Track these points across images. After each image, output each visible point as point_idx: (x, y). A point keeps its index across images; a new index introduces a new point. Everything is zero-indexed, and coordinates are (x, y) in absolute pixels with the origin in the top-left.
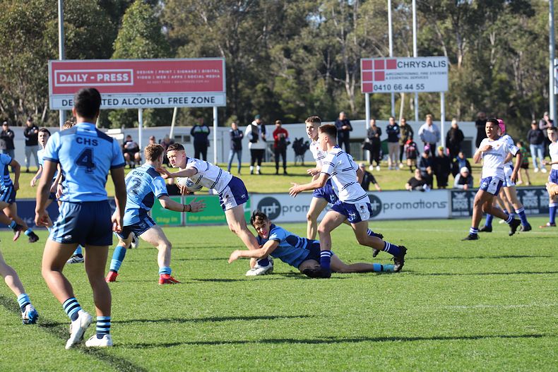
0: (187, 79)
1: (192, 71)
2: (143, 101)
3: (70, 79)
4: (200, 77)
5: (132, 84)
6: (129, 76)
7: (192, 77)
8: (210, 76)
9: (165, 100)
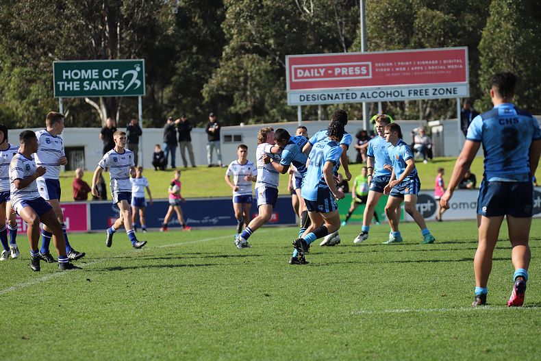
0: (428, 70)
1: (433, 62)
2: (382, 95)
3: (307, 73)
4: (441, 67)
5: (370, 77)
6: (368, 69)
7: (433, 68)
8: (453, 67)
9: (405, 93)
